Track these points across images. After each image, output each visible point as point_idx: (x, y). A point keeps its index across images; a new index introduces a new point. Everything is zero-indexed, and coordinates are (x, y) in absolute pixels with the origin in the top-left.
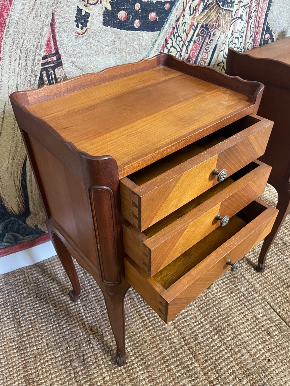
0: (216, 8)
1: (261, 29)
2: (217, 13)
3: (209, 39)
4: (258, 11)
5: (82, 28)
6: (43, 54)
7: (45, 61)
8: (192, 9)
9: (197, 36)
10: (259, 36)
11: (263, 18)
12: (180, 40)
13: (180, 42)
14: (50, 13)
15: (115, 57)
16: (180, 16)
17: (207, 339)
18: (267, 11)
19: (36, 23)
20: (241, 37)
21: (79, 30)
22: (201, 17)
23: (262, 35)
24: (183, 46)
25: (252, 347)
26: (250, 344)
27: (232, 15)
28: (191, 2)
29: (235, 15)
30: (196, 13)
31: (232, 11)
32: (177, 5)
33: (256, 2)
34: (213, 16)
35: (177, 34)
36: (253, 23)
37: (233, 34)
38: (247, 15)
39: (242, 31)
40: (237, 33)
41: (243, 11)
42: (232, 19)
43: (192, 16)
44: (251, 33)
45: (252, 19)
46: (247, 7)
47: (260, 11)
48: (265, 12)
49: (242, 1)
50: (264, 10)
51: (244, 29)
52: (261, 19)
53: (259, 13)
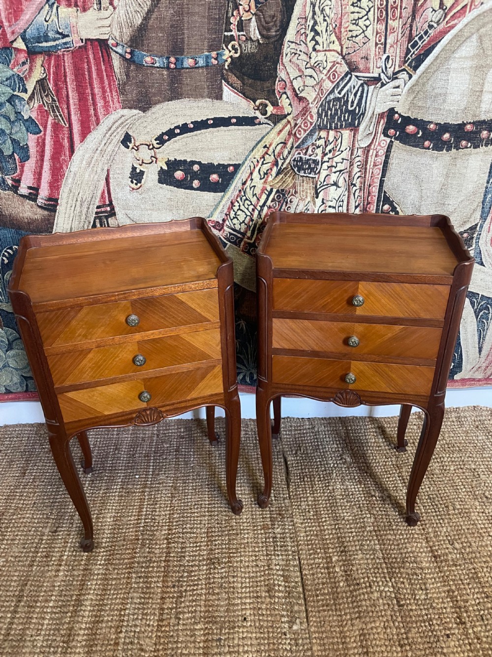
0: (291, 174)
1: (375, 199)
2: (293, 179)
3: (286, 205)
5: (136, 184)
6: (97, 204)
7: (99, 210)
8: (262, 173)
9: (272, 201)
12: (249, 203)
13: (249, 205)
14: (106, 169)
15: (171, 214)
16: (247, 180)
17: (192, 566)
18: (381, 178)
19: (92, 176)
20: (340, 206)
21: (133, 186)
22: (276, 182)
23: (378, 206)
24: (253, 210)
25: (237, 597)
26: (238, 593)
27: (313, 182)
28: (260, 165)
29: (324, 181)
30: (268, 177)
31: (313, 178)
32: (243, 168)
33: (361, 167)
34: (289, 182)
35: (244, 198)
36: (358, 191)
37: (325, 201)
38: (346, 182)
39: (339, 199)
40: (332, 201)
41: (339, 177)
42: (320, 185)
43: (263, 181)
44: (355, 202)
45: (356, 186)
46: (344, 173)
47: (369, 177)
48: (378, 178)
49: (335, 165)
50: (377, 176)
51: (344, 196)
52: (372, 187)
53: (368, 180)
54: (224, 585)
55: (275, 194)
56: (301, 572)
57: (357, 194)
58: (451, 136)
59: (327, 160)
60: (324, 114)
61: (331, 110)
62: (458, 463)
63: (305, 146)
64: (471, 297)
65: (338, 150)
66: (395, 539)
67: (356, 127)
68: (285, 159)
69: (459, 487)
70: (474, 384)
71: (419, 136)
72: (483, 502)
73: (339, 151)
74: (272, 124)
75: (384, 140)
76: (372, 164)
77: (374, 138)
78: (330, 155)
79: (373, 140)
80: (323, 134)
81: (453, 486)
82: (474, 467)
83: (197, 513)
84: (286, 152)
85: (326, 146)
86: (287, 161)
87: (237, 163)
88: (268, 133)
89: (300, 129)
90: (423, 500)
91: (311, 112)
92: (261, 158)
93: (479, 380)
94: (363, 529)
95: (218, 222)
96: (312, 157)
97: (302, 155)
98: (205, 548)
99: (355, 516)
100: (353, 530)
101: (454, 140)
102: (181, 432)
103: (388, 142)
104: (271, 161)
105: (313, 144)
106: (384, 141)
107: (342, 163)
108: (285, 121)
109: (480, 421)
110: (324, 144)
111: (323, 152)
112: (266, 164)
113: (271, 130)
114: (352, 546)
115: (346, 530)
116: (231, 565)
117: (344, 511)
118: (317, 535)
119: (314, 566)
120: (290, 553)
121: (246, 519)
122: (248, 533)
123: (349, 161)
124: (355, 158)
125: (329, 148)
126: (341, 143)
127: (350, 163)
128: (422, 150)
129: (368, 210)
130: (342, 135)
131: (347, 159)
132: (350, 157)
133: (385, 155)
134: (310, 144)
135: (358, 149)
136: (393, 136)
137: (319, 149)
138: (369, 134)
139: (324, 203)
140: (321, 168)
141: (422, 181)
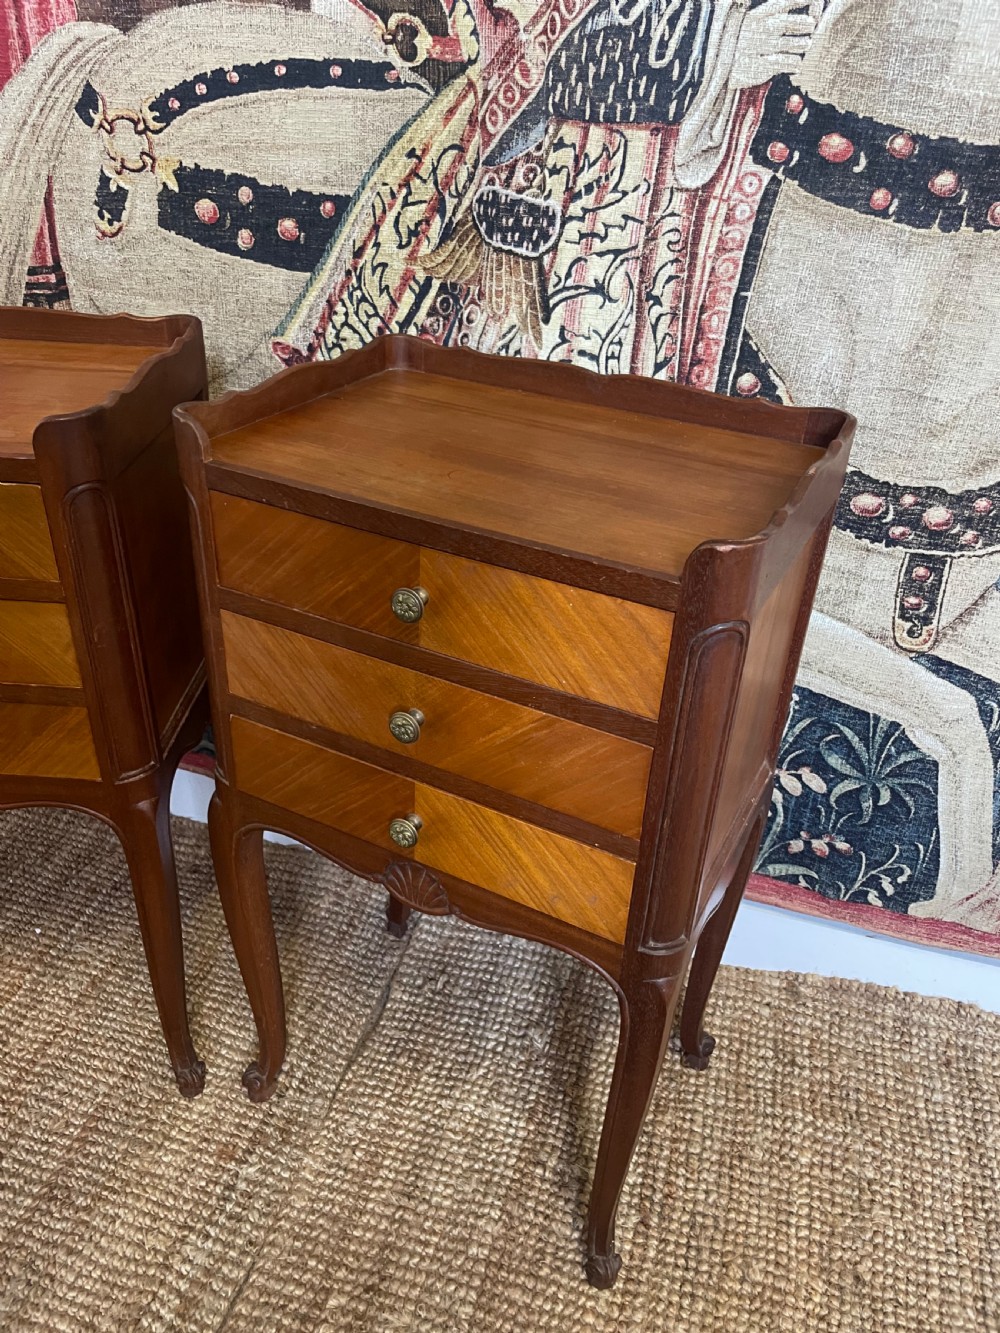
0: (473, 240)
2: (476, 255)
3: (459, 330)
5: (110, 223)
6: (30, 262)
7: (33, 279)
9: (429, 315)
12: (371, 311)
13: (369, 316)
14: (44, 173)
16: (365, 245)
18: (739, 290)
21: (104, 226)
22: (440, 259)
23: (723, 373)
24: (381, 331)
25: (46, 1306)
26: (55, 1296)
27: (528, 271)
28: (397, 207)
29: (568, 275)
30: (419, 243)
31: (527, 258)
32: (356, 210)
33: (678, 248)
34: (467, 263)
35: (358, 293)
36: (665, 320)
37: (568, 337)
38: (632, 287)
39: (611, 336)
40: (588, 338)
41: (612, 268)
42: (555, 286)
43: (406, 252)
44: (657, 352)
45: (661, 305)
46: (627, 259)
47: (701, 282)
48: (730, 289)
49: (602, 233)
50: (727, 284)
51: (624, 331)
52: (710, 312)
53: (700, 290)
54: (38, 1262)
55: (438, 295)
56: (233, 1304)
57: (662, 328)
58: (959, 180)
59: (581, 214)
60: (575, 72)
61: (598, 63)
62: (829, 1150)
63: (506, 161)
64: (982, 692)
65: (611, 186)
66: (527, 1306)
67: (670, 123)
68: (460, 196)
69: (793, 1220)
70: (967, 942)
71: (857, 169)
72: (841, 1289)
73: (615, 189)
74: (429, 89)
75: (755, 175)
76: (714, 243)
77: (724, 163)
78: (588, 201)
79: (720, 170)
80: (570, 133)
81: (779, 1211)
82: (871, 1175)
83: (102, 1060)
84: (463, 177)
85: (578, 171)
86: (466, 203)
87: (342, 193)
88: (418, 115)
89: (495, 106)
90: (671, 1220)
91: (522, 57)
92: (400, 186)
93: (984, 937)
94: (461, 1247)
95: (297, 351)
96: (524, 196)
97: (497, 187)
98: (60, 1154)
99: (463, 1202)
100: (435, 1239)
101: (971, 196)
102: (196, 856)
103: (765, 182)
104: (427, 198)
105: (528, 157)
106: (754, 178)
107: (622, 228)
108: (460, 82)
109: (964, 1048)
110: (571, 163)
111: (568, 189)
112: (413, 204)
113: (426, 107)
114: (403, 1282)
115: (415, 1233)
116: (86, 1218)
117: (443, 1179)
118: (335, 1219)
119: (274, 1300)
120: (239, 1241)
121: (201, 1114)
122: (177, 1152)
123: (643, 226)
124: (663, 218)
125: (586, 177)
126: (623, 167)
127: (647, 233)
128: (864, 216)
129: (695, 381)
130: (626, 141)
131: (637, 217)
132: (647, 212)
133: (753, 220)
134: (520, 155)
135: (672, 193)
136: (780, 164)
137: (555, 177)
138: (711, 148)
139: (564, 340)
140: (560, 234)
141: (859, 314)
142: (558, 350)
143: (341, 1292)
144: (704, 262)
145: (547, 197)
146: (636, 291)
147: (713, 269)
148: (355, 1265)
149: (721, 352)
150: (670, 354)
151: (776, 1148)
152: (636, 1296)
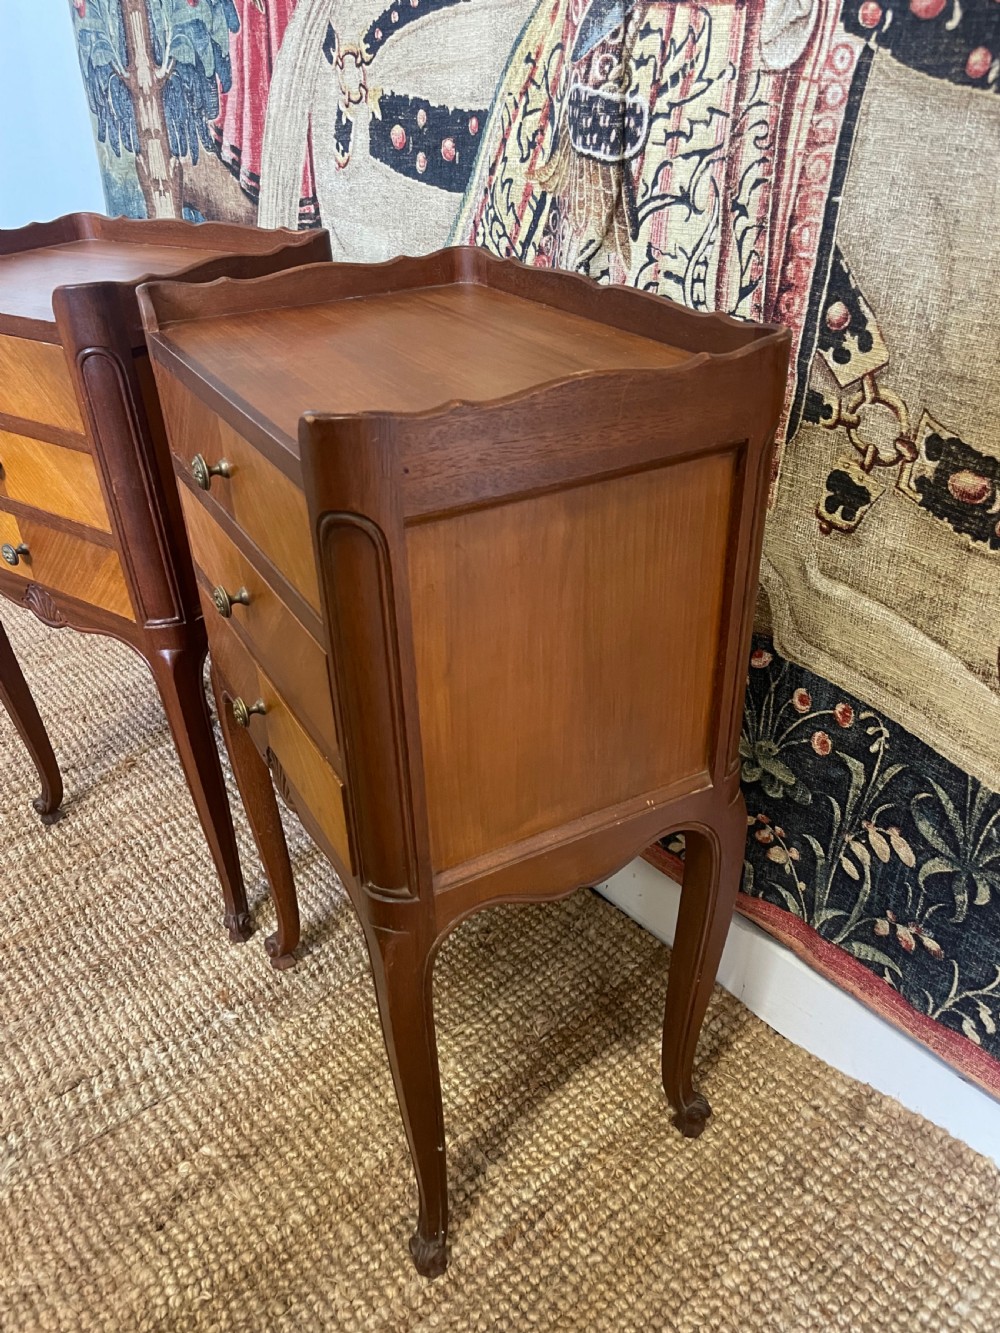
0: (567, 147)
1: (809, 272)
2: (569, 163)
3: (559, 249)
4: (777, 185)
7: (302, 210)
8: (524, 142)
9: (545, 234)
10: (801, 306)
11: (817, 224)
12: (501, 231)
13: (500, 237)
17: (76, 948)
18: (831, 194)
20: (698, 279)
22: (551, 171)
24: (508, 252)
25: (36, 1043)
26: (45, 1039)
28: (519, 118)
29: (655, 182)
30: (536, 156)
31: (605, 163)
32: (491, 123)
33: (765, 143)
34: (564, 173)
35: (492, 212)
36: (752, 234)
37: (654, 256)
38: (717, 195)
39: (697, 254)
40: (675, 257)
41: (698, 173)
42: (644, 196)
43: (527, 164)
44: (743, 274)
45: (746, 215)
46: (712, 161)
47: (790, 186)
48: (822, 194)
49: (688, 133)
50: (818, 188)
51: (710, 247)
52: (800, 224)
53: (789, 195)
54: (54, 1010)
55: (550, 212)
56: (143, 1109)
57: (748, 244)
59: (666, 109)
62: (765, 1287)
65: (696, 75)
66: (348, 1247)
68: (561, 99)
71: (951, 25)
73: (700, 79)
75: (846, 46)
76: (804, 135)
77: (814, 36)
78: (673, 94)
79: (810, 44)
80: (656, 16)
81: (658, 1313)
84: (564, 79)
85: (665, 60)
86: (565, 107)
87: (482, 108)
88: (532, 17)
90: (537, 1255)
92: (521, 95)
94: (334, 1166)
96: (599, 92)
97: (579, 85)
98: (124, 941)
99: (364, 1129)
100: (320, 1147)
103: (857, 56)
104: (541, 105)
105: (603, 48)
106: (846, 51)
107: (708, 123)
110: (657, 51)
111: (655, 82)
112: (531, 112)
113: (538, 6)
114: (269, 1165)
115: (309, 1132)
116: (104, 995)
117: (363, 1101)
118: (260, 1088)
119: (170, 1123)
120: (182, 1066)
121: (233, 959)
122: (195, 978)
123: (729, 120)
124: (749, 108)
125: (673, 65)
126: (708, 50)
127: (733, 127)
128: (959, 87)
129: (784, 311)
130: (710, 20)
131: (722, 109)
132: (732, 103)
133: (844, 105)
134: (596, 45)
135: (759, 76)
136: (872, 30)
137: (643, 68)
138: (799, 18)
139: (652, 260)
140: (648, 135)
141: (957, 221)
142: (645, 271)
143: (219, 1145)
144: (794, 161)
145: (635, 92)
146: (721, 198)
147: (803, 168)
148: (247, 1132)
149: (812, 275)
150: (756, 276)
151: (706, 1252)
152: (447, 1298)
